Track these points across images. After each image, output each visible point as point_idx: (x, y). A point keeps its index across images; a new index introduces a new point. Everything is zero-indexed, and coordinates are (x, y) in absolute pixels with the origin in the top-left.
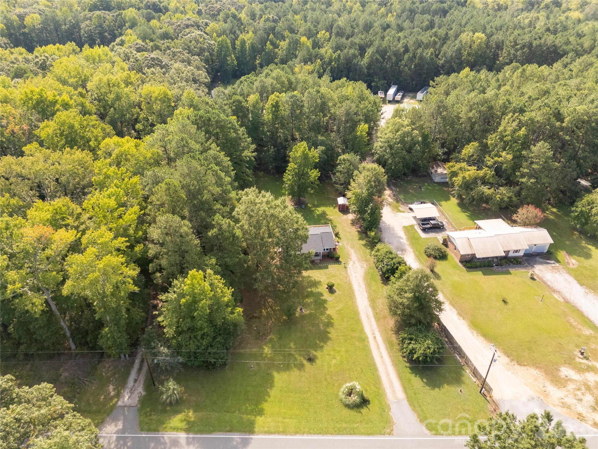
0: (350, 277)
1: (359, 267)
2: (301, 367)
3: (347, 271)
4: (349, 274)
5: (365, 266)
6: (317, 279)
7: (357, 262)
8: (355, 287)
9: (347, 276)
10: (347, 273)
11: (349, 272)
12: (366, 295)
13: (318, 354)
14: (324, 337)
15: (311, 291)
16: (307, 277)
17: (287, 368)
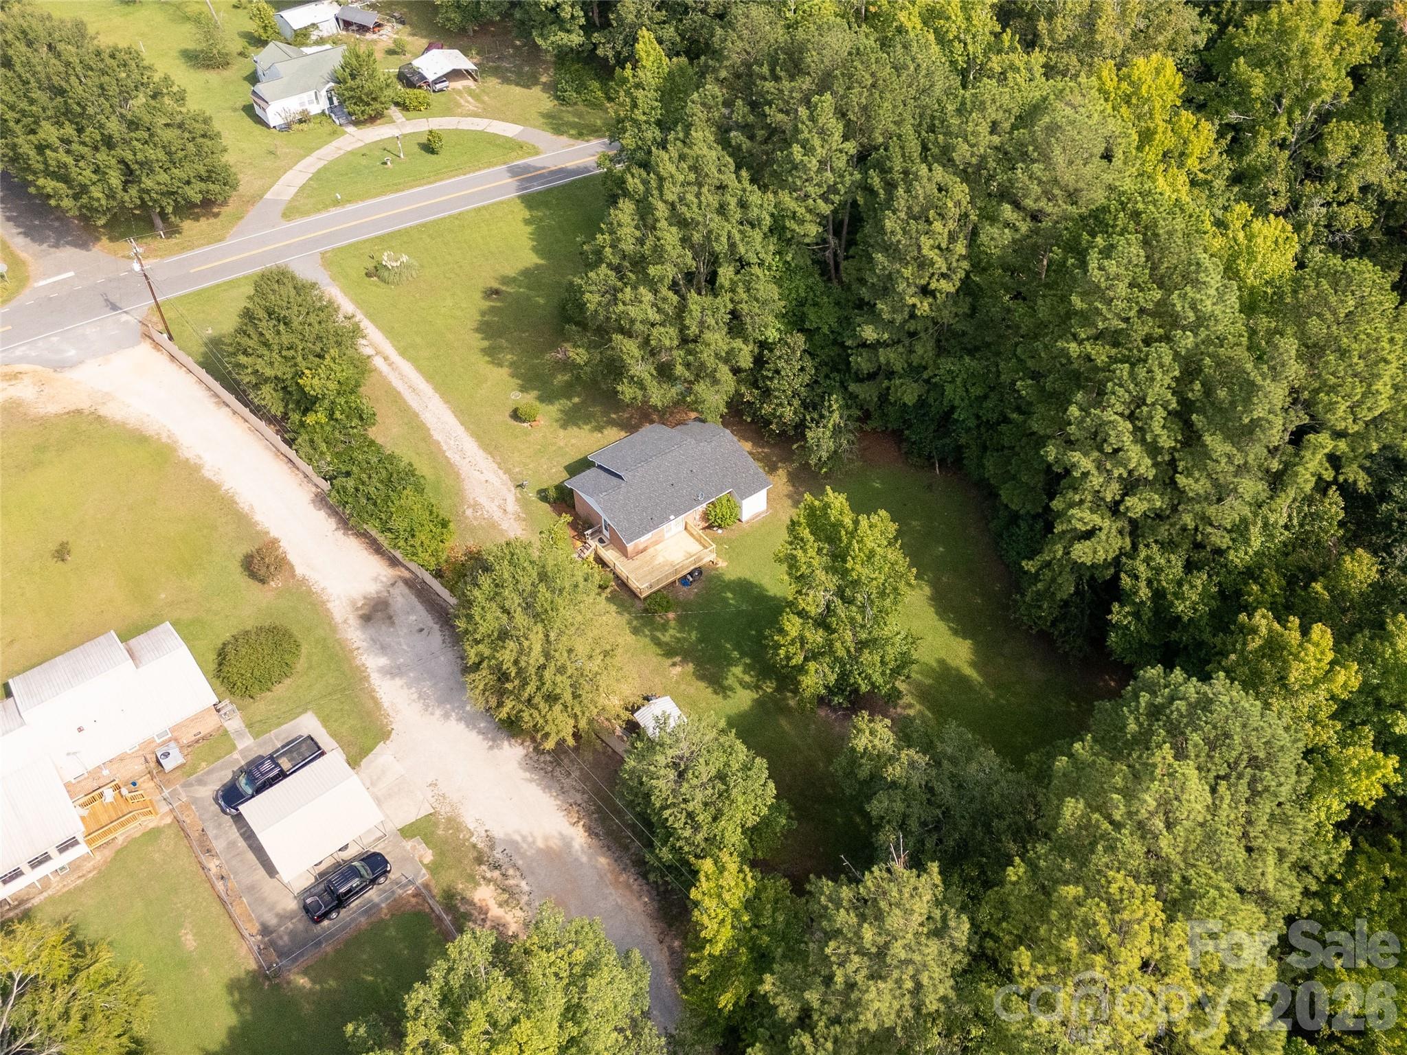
0: (495, 466)
1: (482, 500)
2: (506, 280)
3: (512, 479)
4: (501, 472)
5: (469, 512)
6: (573, 430)
7: (497, 515)
8: (470, 445)
9: (503, 465)
10: (507, 471)
11: (505, 477)
12: (437, 436)
13: (487, 304)
14: (487, 329)
15: (569, 398)
16: (603, 427)
17: (526, 273)
